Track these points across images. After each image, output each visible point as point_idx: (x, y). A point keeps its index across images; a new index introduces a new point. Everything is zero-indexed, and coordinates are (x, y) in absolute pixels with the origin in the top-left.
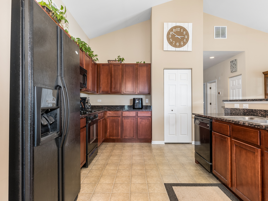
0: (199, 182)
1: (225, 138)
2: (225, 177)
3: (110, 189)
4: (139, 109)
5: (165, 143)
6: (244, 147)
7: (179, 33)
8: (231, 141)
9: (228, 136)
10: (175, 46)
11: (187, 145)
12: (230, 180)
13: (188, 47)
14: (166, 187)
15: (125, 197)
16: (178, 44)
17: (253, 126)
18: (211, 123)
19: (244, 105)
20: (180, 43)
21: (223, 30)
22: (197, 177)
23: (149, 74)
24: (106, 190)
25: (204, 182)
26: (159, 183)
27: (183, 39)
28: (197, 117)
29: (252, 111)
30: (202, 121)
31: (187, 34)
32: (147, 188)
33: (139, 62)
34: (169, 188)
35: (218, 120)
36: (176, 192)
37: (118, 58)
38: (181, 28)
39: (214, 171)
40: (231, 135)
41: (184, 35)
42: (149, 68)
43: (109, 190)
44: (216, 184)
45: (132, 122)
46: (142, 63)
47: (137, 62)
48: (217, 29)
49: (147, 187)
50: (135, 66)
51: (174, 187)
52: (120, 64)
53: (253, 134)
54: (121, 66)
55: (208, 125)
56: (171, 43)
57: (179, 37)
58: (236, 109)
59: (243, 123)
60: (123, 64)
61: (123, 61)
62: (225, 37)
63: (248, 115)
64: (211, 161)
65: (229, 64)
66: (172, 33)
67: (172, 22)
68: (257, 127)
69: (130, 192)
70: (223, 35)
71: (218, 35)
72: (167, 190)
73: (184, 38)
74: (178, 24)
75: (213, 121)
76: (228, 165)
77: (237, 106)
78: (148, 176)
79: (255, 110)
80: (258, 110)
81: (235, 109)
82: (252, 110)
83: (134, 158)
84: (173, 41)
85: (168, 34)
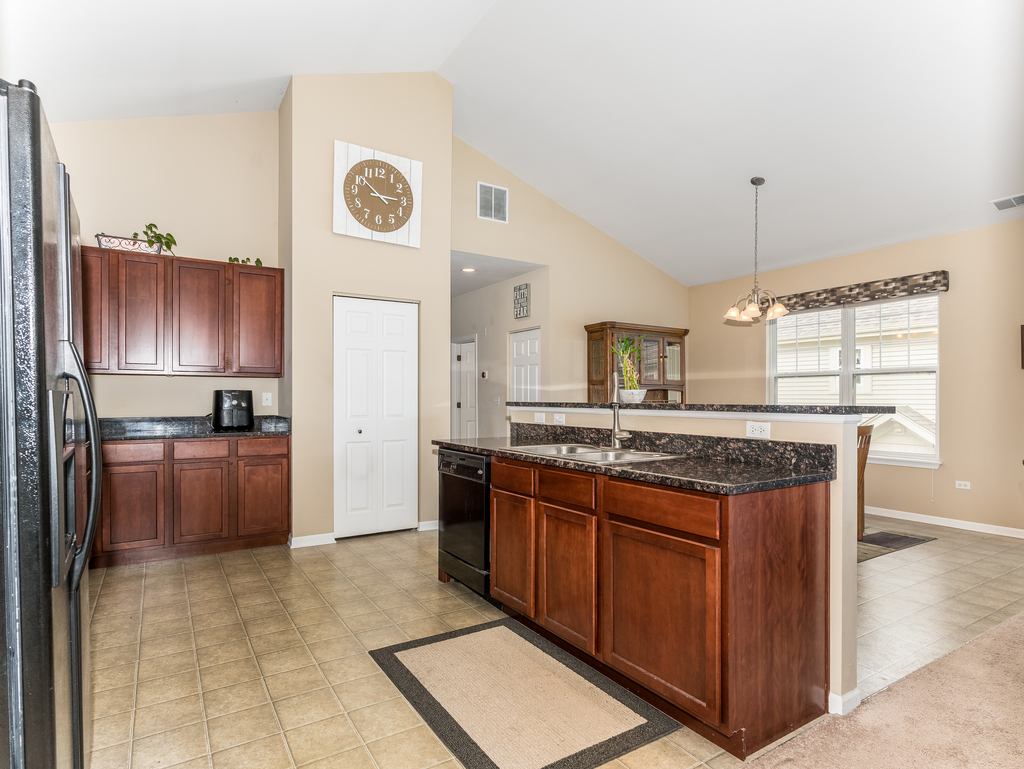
0: (458, 625)
1: (523, 502)
2: (522, 598)
3: (193, 713)
4: (240, 429)
5: (336, 539)
6: (565, 518)
7: (382, 185)
8: (537, 507)
9: (531, 496)
10: (370, 224)
11: (406, 537)
12: (532, 600)
13: (410, 234)
14: (377, 661)
15: (258, 718)
16: (378, 219)
17: (583, 468)
18: (488, 465)
19: (556, 416)
20: (385, 219)
21: (501, 195)
22: (451, 615)
23: (278, 308)
24: (179, 719)
25: (470, 623)
26: (353, 653)
27: (395, 205)
28: (446, 450)
29: (572, 430)
30: (461, 462)
31: (408, 192)
32: (323, 677)
33: (237, 259)
34: (386, 659)
35: (507, 458)
36: (408, 665)
37: (146, 233)
38: (390, 169)
39: (495, 590)
40: (537, 492)
41: (398, 196)
42: (279, 286)
43: (194, 717)
44: (499, 621)
45: (214, 479)
46: (252, 263)
47: (230, 259)
48: (485, 191)
49: (321, 673)
50: (222, 273)
51: (398, 655)
52: (154, 256)
53: (582, 485)
54: (161, 266)
55: (480, 472)
56: (357, 213)
57: (382, 197)
58: (538, 425)
59: (565, 463)
60: (172, 260)
61: (173, 246)
62: (504, 219)
63: (564, 442)
64: (487, 566)
65: (511, 295)
66: (362, 181)
67: (361, 146)
68: (590, 470)
69: (269, 701)
70: (500, 212)
71: (486, 210)
72: (381, 665)
73: (398, 204)
74: (381, 156)
75: (493, 460)
76: (530, 565)
77: (540, 417)
78: (313, 644)
79: (579, 428)
80: (584, 428)
81: (536, 425)
82: (573, 428)
83: (242, 602)
84: (362, 207)
85: (349, 181)
